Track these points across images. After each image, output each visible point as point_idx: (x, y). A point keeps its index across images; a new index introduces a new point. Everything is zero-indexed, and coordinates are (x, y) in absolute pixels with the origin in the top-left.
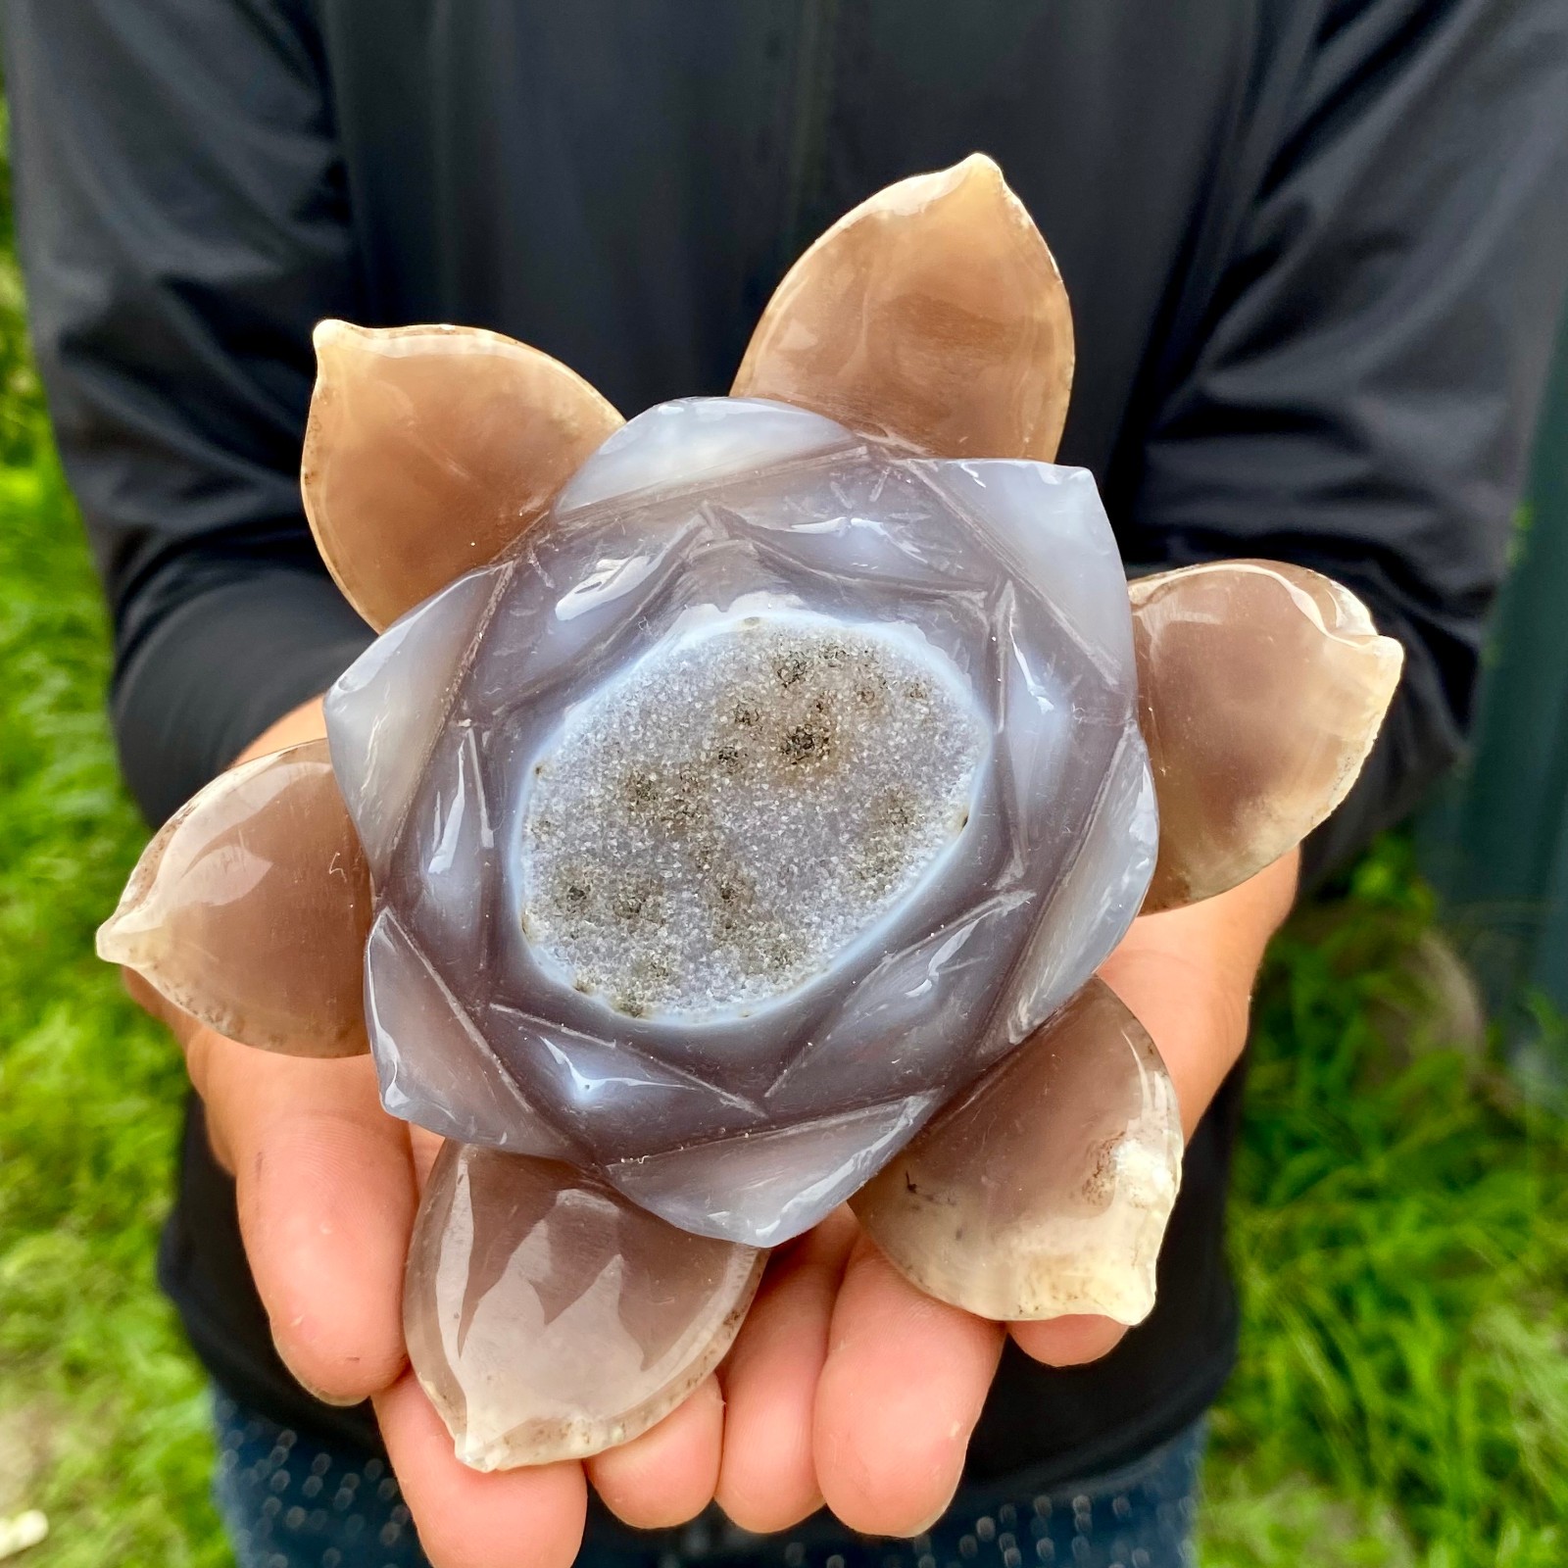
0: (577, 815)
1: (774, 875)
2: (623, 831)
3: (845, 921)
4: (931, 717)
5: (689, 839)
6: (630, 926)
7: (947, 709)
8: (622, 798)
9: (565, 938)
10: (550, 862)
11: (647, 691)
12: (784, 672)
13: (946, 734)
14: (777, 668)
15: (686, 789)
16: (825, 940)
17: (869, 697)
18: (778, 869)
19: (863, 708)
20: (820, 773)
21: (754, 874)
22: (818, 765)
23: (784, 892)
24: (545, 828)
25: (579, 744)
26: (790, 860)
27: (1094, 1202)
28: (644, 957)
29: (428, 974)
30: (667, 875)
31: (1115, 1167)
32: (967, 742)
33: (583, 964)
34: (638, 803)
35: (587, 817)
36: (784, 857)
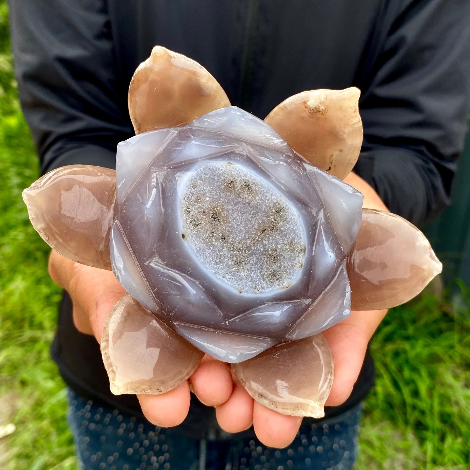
0: (251, 278)
1: (255, 218)
2: (252, 265)
3: (266, 192)
4: (201, 178)
5: (250, 245)
6: (280, 256)
7: (198, 174)
8: (243, 266)
9: (288, 274)
10: (266, 284)
11: (210, 264)
12: (197, 224)
13: (205, 174)
14: (195, 226)
15: (236, 248)
16: (273, 197)
17: (198, 198)
18: (253, 217)
19: (202, 199)
20: (223, 210)
21: (256, 224)
22: (221, 210)
23: (259, 214)
24: (257, 287)
25: (231, 281)
26: (250, 214)
27: (327, 111)
28: (288, 250)
29: (303, 319)
30: (262, 250)
31: (316, 107)
32: (206, 167)
33: (294, 267)
34: (243, 262)
35: (250, 276)
36: (249, 216)
